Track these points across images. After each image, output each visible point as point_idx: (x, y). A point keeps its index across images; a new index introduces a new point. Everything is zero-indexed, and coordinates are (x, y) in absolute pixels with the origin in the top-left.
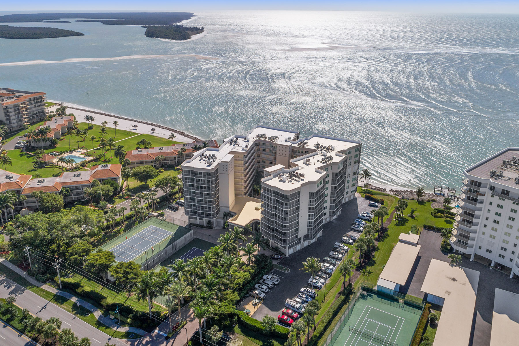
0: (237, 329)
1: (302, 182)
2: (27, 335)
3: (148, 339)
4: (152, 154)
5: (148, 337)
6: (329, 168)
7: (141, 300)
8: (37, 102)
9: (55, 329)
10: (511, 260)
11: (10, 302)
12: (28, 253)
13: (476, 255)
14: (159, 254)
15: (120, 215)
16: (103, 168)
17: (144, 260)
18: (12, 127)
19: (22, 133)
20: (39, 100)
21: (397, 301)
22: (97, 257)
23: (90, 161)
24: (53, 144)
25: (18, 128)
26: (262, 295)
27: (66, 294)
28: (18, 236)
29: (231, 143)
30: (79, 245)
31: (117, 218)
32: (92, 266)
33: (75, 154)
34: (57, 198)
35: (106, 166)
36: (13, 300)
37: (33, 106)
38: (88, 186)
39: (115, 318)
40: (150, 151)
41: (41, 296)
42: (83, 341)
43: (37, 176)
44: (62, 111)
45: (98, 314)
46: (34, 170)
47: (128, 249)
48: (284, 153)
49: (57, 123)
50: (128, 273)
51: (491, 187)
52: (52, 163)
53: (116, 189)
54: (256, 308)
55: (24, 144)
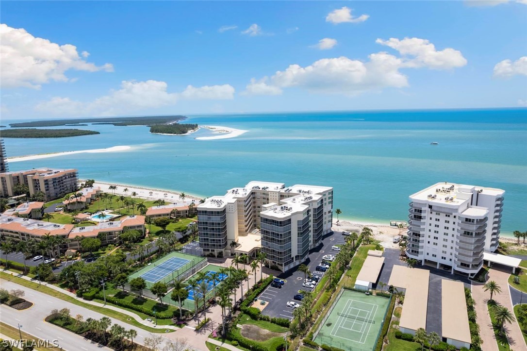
1: (291, 213)
4: (168, 209)
6: (311, 204)
8: (71, 177)
10: (451, 260)
13: (425, 260)
16: (131, 218)
21: (371, 294)
23: (117, 217)
29: (233, 193)
35: (133, 216)
37: (68, 179)
38: (119, 232)
39: (152, 320)
40: (166, 207)
41: (90, 309)
42: (132, 331)
44: (90, 185)
48: (275, 198)
49: (88, 192)
51: (430, 206)
52: (86, 220)
54: (264, 306)
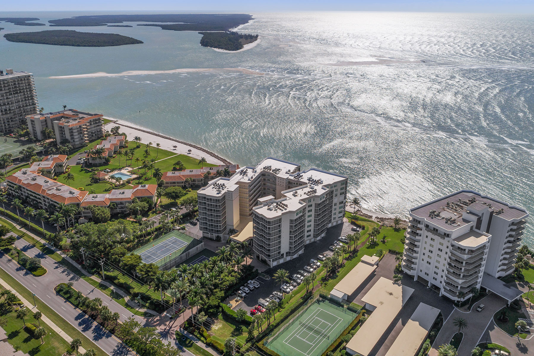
0: (220, 316)
1: (284, 211)
2: (80, 309)
3: (158, 318)
4: (183, 176)
5: (158, 317)
6: (312, 200)
7: (156, 291)
8: (96, 123)
9: (97, 306)
10: (440, 282)
11: (69, 286)
12: (83, 252)
13: (418, 276)
14: (175, 259)
15: (151, 227)
16: (142, 188)
17: (163, 263)
18: (75, 145)
19: (83, 150)
20: (97, 122)
21: (343, 306)
22: (129, 259)
23: (134, 179)
24: (106, 162)
25: (80, 146)
26: (244, 294)
27: (107, 284)
28: (77, 239)
29: (241, 174)
30: (119, 248)
31: (149, 229)
32: (126, 265)
33: (123, 171)
34: (106, 211)
35: (145, 186)
36: (71, 284)
37: (93, 126)
38: (129, 202)
39: (138, 302)
40: (182, 173)
41: (90, 284)
42: (115, 314)
43: (92, 192)
44: (115, 131)
45: (127, 299)
46: (90, 185)
47: (154, 254)
49: (111, 143)
50: (149, 271)
51: (426, 225)
52: (104, 179)
53: (150, 205)
54: (237, 303)
55: (84, 160)
